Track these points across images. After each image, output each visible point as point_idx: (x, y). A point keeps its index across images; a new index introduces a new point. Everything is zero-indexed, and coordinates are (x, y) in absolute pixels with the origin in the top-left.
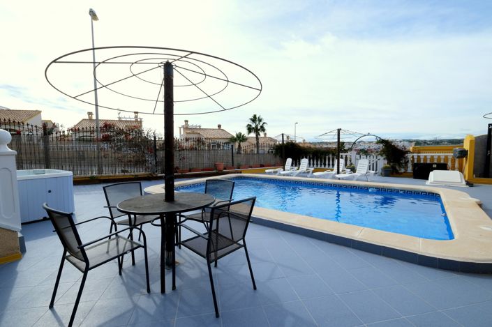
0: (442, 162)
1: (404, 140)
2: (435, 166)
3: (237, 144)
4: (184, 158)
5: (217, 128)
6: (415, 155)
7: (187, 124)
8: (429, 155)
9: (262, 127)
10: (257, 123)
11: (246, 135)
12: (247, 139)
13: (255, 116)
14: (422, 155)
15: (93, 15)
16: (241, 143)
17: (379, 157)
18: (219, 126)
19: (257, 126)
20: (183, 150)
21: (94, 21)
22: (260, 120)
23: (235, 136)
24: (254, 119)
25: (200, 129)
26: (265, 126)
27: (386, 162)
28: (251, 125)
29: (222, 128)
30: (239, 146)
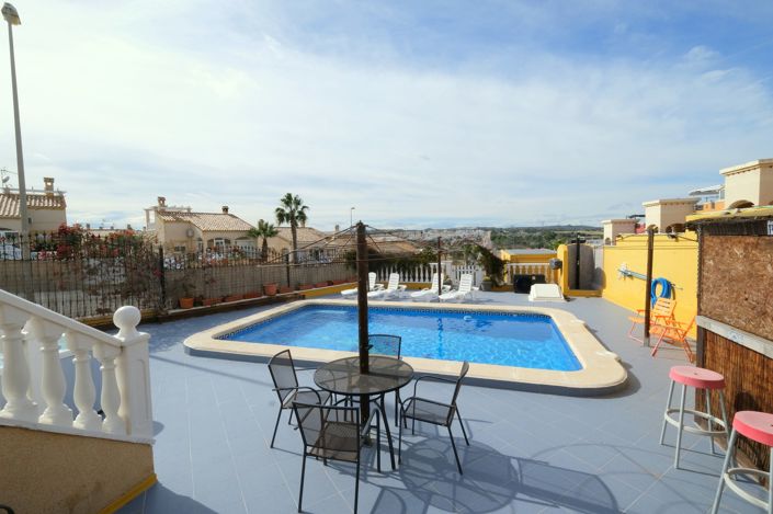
0: (539, 273)
1: (479, 228)
2: (534, 278)
3: (260, 240)
4: (213, 281)
5: (221, 212)
6: (514, 265)
7: (163, 205)
8: (527, 264)
9: (301, 213)
10: (293, 207)
11: (276, 225)
12: (277, 232)
13: (289, 196)
14: (521, 265)
15: (11, 15)
16: (268, 239)
17: (478, 267)
18: (226, 209)
19: (292, 212)
20: (211, 266)
21: (13, 26)
22: (298, 203)
23: (257, 227)
24: (288, 200)
25: (190, 214)
26: (306, 212)
27: (485, 273)
28: (283, 210)
29: (229, 212)
30: (265, 243)
